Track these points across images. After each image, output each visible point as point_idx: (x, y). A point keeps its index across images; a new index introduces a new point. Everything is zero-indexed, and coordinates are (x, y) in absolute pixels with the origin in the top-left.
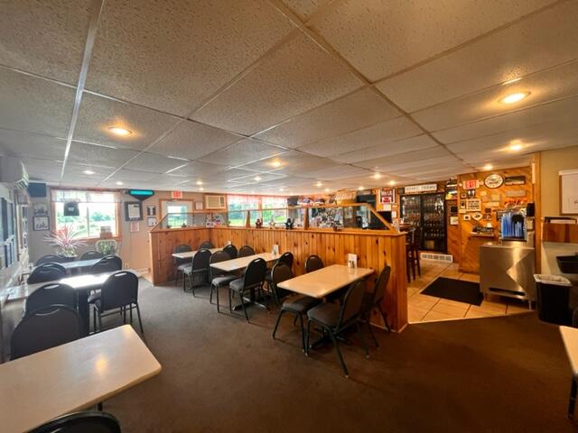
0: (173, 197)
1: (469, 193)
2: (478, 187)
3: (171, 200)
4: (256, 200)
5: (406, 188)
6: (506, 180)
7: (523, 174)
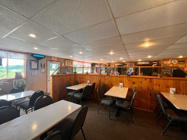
0: (53, 59)
1: (166, 65)
2: (169, 63)
3: (52, 61)
4: (81, 64)
5: (138, 62)
6: (179, 61)
7: (184, 60)
